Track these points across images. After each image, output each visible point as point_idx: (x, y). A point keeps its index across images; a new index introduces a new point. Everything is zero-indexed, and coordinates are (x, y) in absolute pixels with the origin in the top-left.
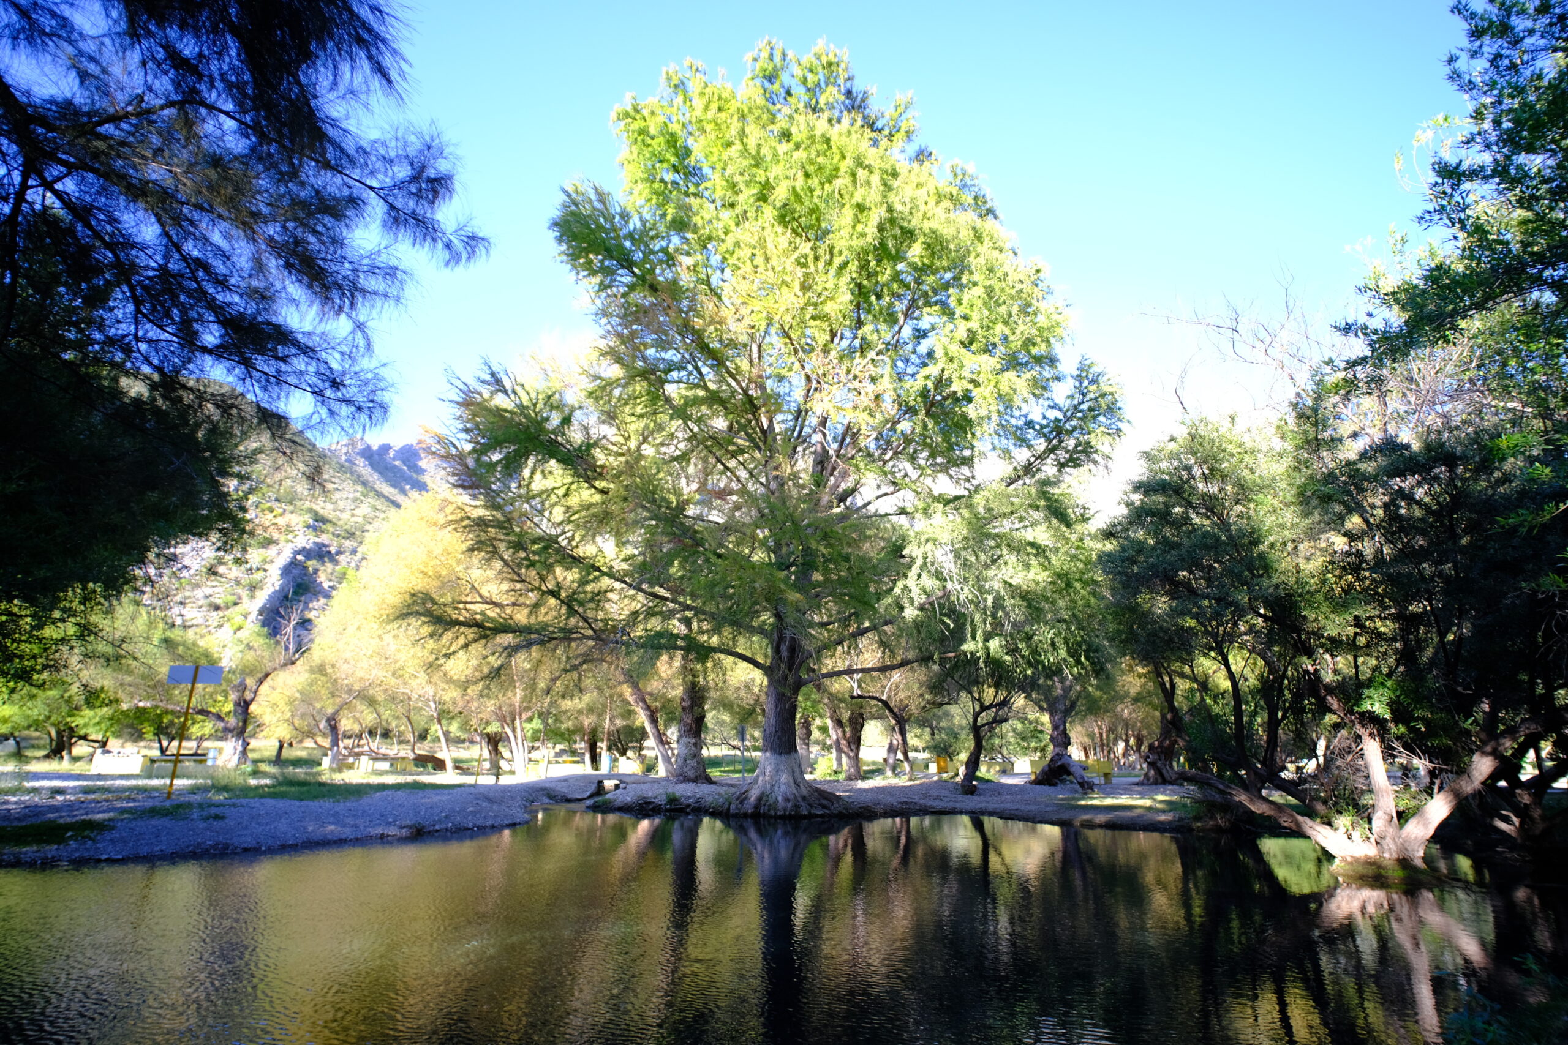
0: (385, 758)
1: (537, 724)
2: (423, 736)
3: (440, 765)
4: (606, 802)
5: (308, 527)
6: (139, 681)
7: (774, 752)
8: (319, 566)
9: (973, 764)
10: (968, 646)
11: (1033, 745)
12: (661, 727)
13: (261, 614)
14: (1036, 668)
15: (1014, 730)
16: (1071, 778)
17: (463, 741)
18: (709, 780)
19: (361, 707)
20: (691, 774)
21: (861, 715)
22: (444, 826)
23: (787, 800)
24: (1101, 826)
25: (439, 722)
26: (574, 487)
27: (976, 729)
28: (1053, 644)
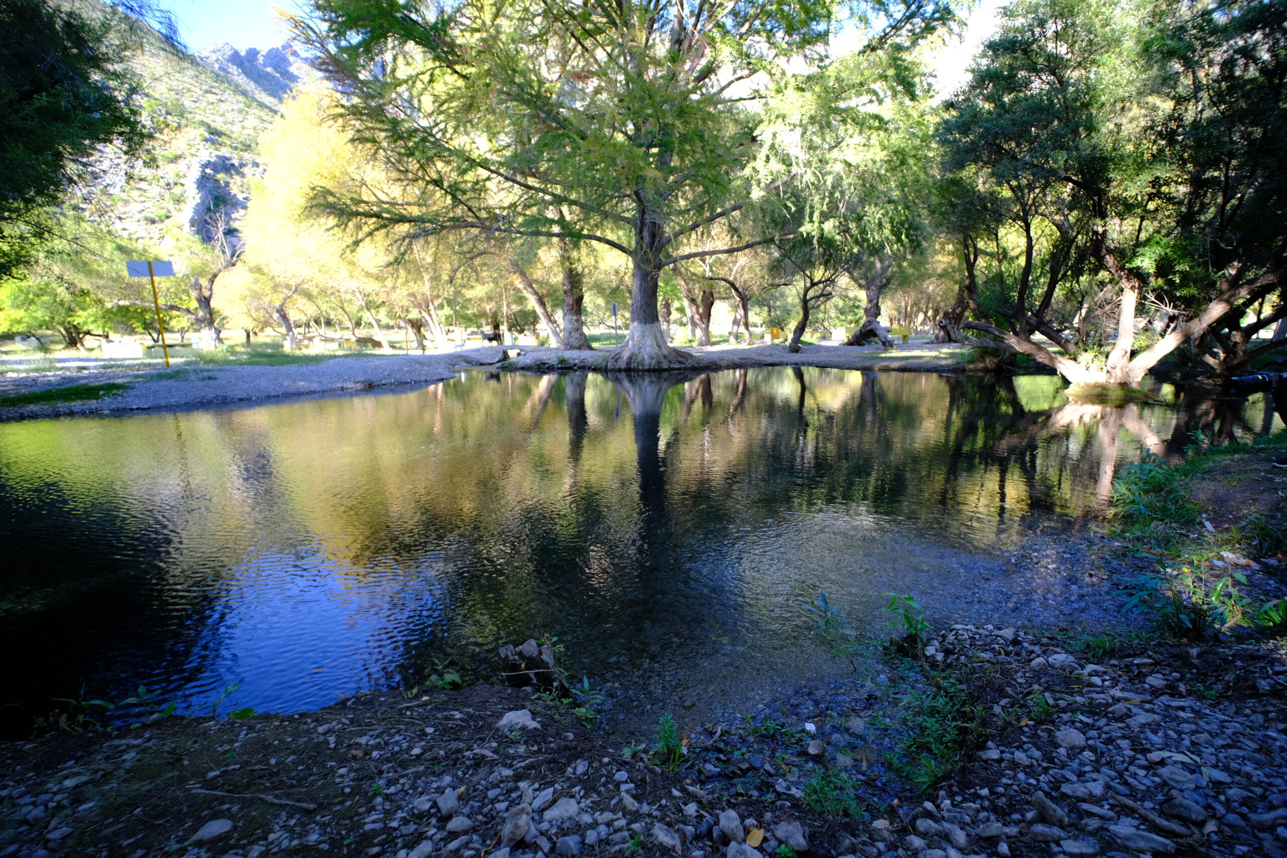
0: (332, 340)
1: (447, 311)
2: (358, 324)
3: (377, 344)
4: (510, 364)
5: (206, 140)
6: (110, 283)
7: (640, 322)
8: (228, 179)
9: (800, 329)
10: (806, 228)
11: (850, 318)
12: (549, 310)
13: (192, 225)
14: (861, 246)
15: (836, 307)
16: (876, 339)
17: (392, 327)
18: (591, 349)
19: (301, 301)
20: (576, 343)
21: (712, 294)
22: (388, 381)
23: (652, 358)
24: (894, 370)
25: (368, 310)
26: (437, 72)
27: (805, 302)
28: (880, 225)
